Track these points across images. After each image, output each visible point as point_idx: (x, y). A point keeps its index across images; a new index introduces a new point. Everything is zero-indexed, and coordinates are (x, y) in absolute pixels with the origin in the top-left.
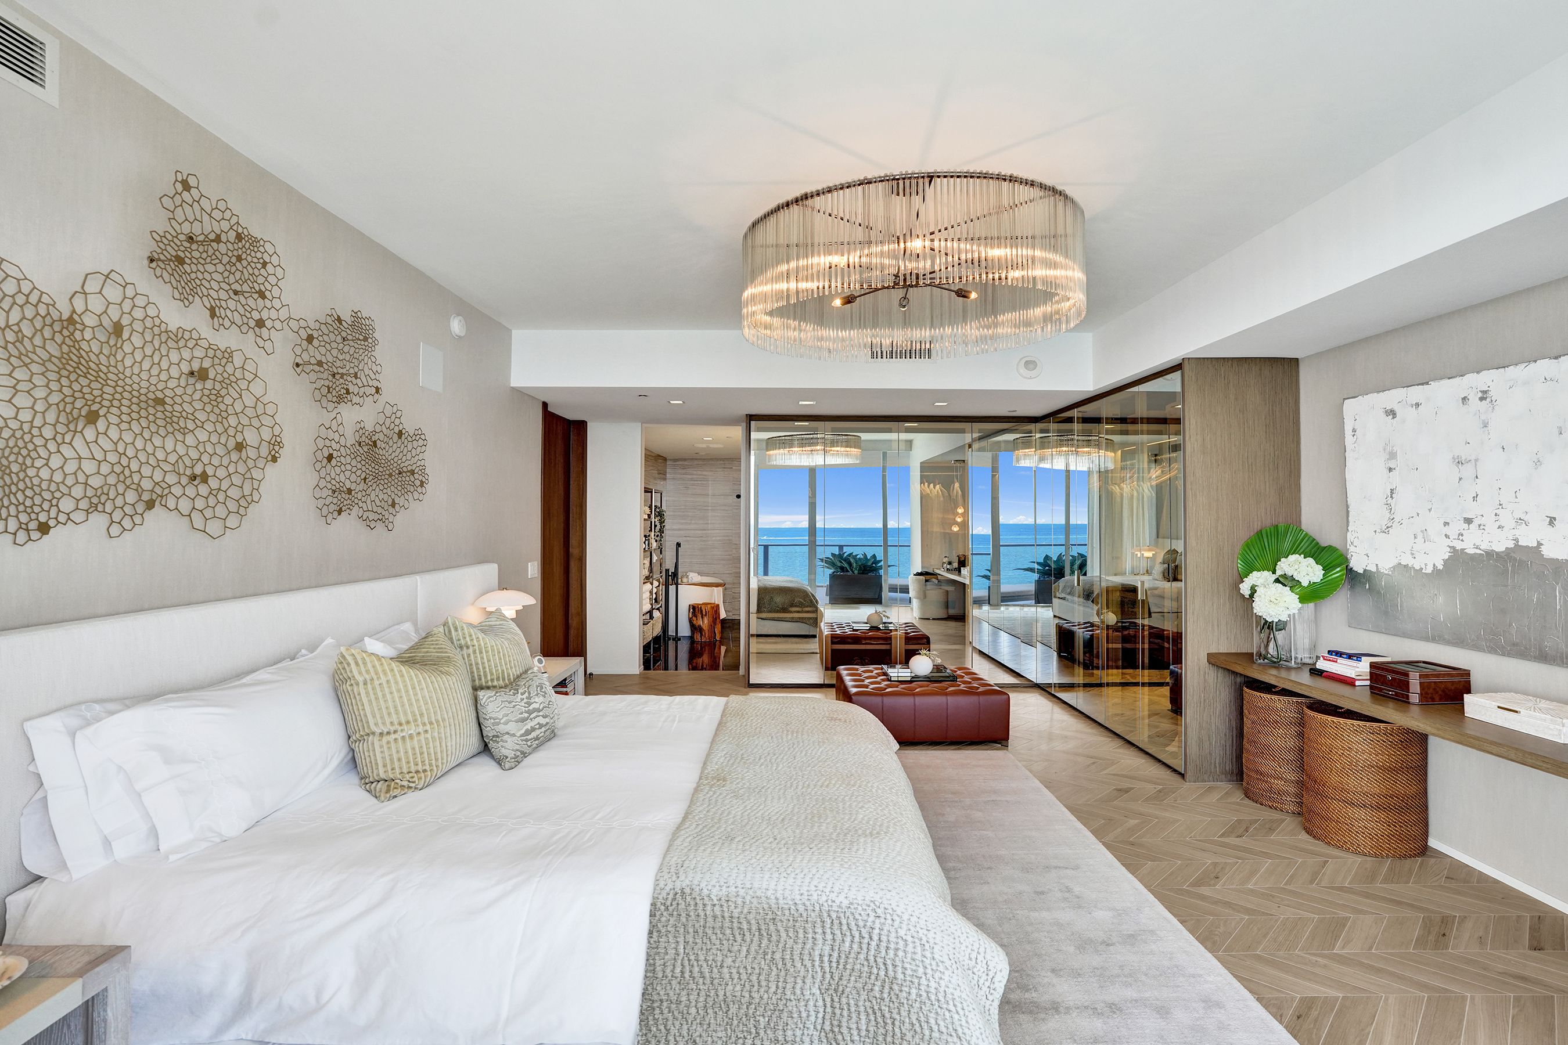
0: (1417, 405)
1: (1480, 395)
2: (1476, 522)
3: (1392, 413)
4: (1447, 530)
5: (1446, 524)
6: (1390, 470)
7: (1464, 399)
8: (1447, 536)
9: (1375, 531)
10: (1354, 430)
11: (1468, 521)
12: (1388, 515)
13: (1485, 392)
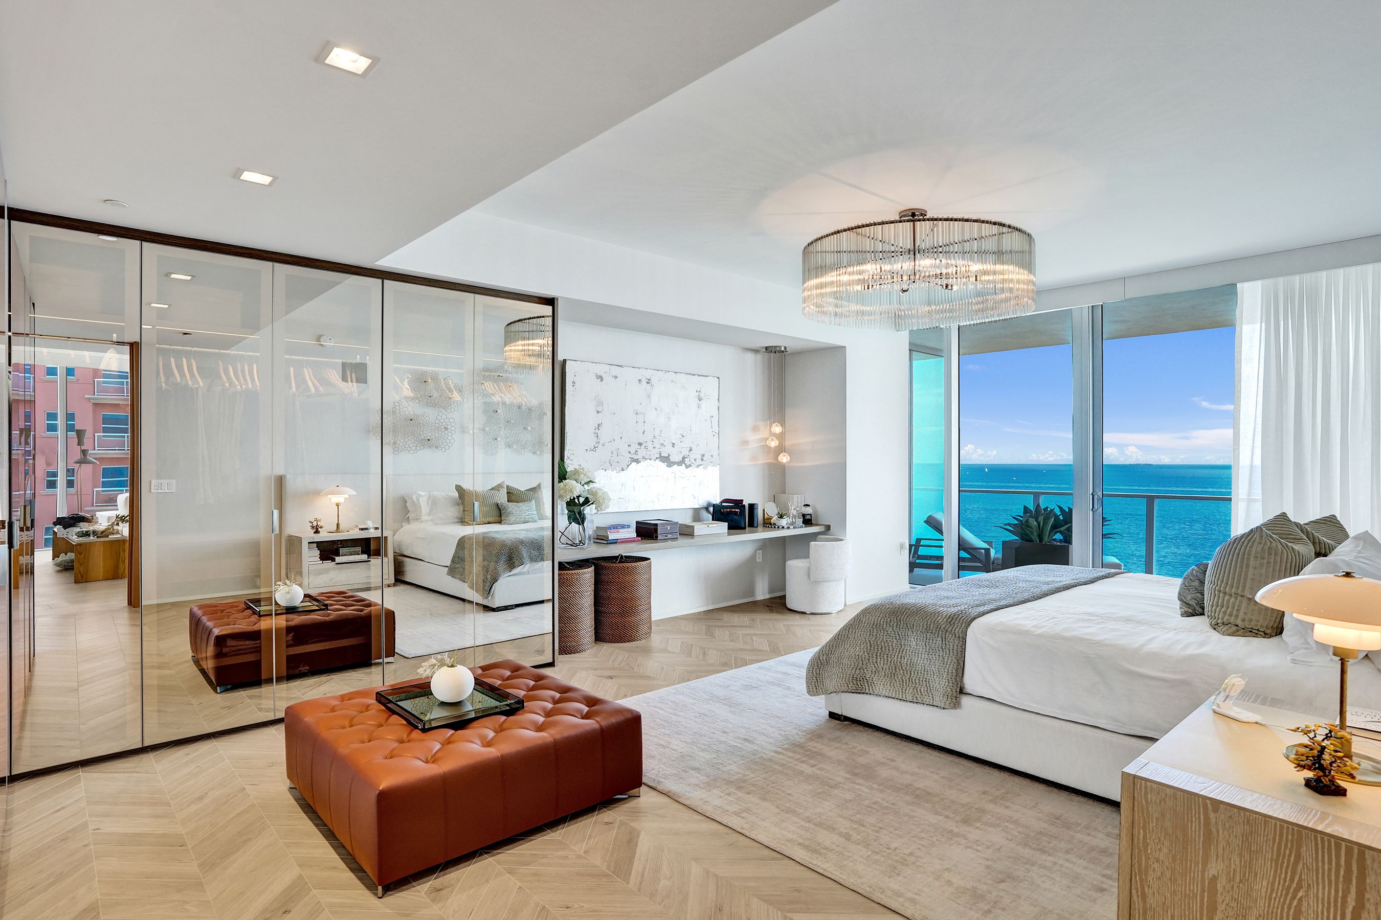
0: (616, 377)
1: (647, 380)
2: (644, 445)
3: (601, 378)
4: (630, 449)
5: (629, 446)
6: (598, 412)
7: (640, 380)
8: (630, 452)
9: (587, 450)
10: (574, 382)
11: (640, 444)
12: (596, 440)
13: (649, 380)
